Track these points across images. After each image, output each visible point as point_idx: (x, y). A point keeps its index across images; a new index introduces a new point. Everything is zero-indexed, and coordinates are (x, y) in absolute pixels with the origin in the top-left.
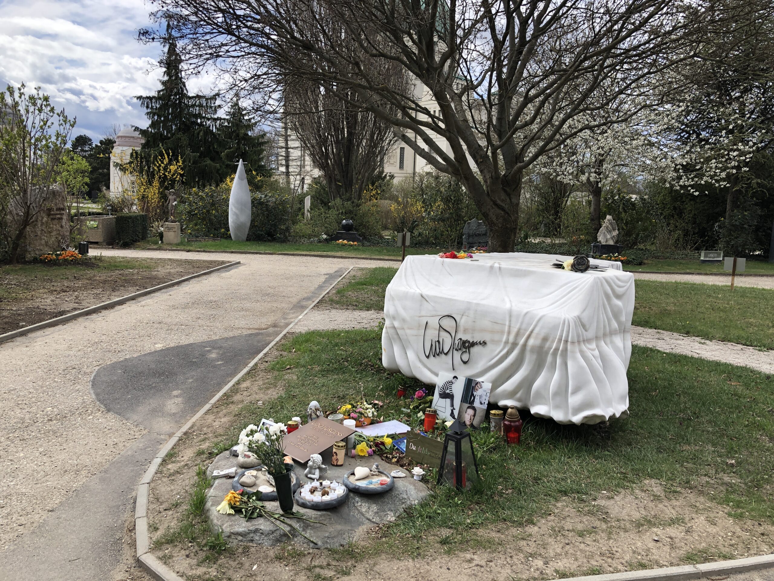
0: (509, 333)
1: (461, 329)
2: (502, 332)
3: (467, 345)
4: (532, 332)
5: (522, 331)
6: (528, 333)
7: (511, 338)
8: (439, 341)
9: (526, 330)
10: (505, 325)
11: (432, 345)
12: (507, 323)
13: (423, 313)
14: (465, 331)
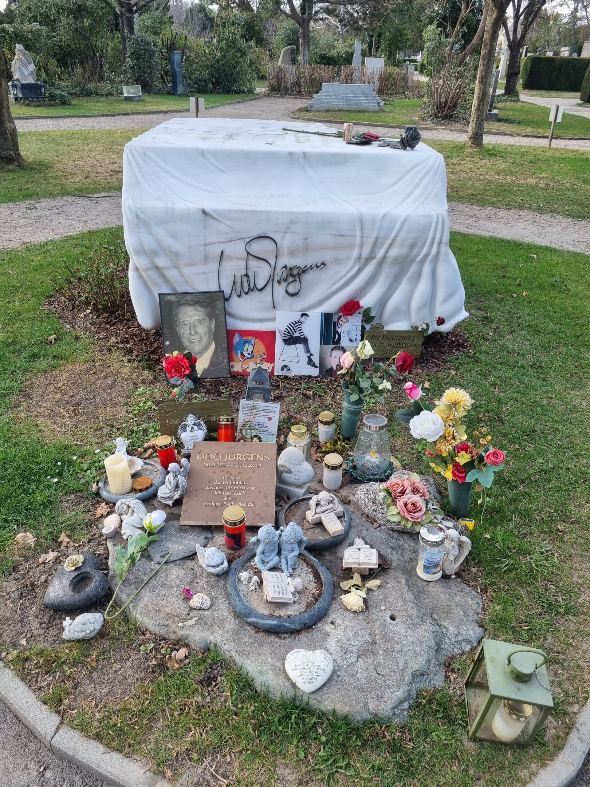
0: (362, 246)
2: (352, 247)
3: (295, 272)
4: (394, 239)
5: (380, 241)
6: (389, 242)
7: (366, 253)
8: (247, 275)
9: (386, 238)
10: (355, 236)
11: (234, 282)
12: (358, 233)
13: (212, 238)
14: (292, 253)
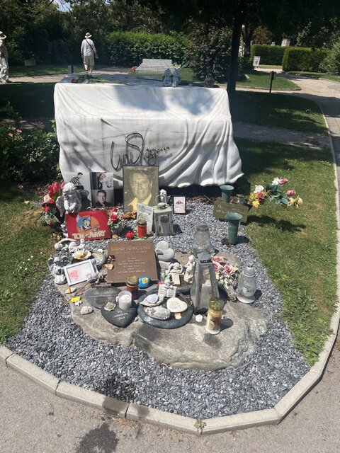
0: (188, 138)
1: (147, 141)
2: (182, 138)
3: (153, 152)
4: (204, 134)
5: (197, 135)
6: (202, 135)
7: (190, 141)
9: (200, 133)
10: (184, 132)
11: (120, 159)
12: (186, 131)
13: (107, 135)
14: (151, 143)
